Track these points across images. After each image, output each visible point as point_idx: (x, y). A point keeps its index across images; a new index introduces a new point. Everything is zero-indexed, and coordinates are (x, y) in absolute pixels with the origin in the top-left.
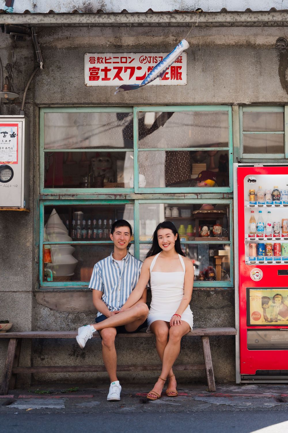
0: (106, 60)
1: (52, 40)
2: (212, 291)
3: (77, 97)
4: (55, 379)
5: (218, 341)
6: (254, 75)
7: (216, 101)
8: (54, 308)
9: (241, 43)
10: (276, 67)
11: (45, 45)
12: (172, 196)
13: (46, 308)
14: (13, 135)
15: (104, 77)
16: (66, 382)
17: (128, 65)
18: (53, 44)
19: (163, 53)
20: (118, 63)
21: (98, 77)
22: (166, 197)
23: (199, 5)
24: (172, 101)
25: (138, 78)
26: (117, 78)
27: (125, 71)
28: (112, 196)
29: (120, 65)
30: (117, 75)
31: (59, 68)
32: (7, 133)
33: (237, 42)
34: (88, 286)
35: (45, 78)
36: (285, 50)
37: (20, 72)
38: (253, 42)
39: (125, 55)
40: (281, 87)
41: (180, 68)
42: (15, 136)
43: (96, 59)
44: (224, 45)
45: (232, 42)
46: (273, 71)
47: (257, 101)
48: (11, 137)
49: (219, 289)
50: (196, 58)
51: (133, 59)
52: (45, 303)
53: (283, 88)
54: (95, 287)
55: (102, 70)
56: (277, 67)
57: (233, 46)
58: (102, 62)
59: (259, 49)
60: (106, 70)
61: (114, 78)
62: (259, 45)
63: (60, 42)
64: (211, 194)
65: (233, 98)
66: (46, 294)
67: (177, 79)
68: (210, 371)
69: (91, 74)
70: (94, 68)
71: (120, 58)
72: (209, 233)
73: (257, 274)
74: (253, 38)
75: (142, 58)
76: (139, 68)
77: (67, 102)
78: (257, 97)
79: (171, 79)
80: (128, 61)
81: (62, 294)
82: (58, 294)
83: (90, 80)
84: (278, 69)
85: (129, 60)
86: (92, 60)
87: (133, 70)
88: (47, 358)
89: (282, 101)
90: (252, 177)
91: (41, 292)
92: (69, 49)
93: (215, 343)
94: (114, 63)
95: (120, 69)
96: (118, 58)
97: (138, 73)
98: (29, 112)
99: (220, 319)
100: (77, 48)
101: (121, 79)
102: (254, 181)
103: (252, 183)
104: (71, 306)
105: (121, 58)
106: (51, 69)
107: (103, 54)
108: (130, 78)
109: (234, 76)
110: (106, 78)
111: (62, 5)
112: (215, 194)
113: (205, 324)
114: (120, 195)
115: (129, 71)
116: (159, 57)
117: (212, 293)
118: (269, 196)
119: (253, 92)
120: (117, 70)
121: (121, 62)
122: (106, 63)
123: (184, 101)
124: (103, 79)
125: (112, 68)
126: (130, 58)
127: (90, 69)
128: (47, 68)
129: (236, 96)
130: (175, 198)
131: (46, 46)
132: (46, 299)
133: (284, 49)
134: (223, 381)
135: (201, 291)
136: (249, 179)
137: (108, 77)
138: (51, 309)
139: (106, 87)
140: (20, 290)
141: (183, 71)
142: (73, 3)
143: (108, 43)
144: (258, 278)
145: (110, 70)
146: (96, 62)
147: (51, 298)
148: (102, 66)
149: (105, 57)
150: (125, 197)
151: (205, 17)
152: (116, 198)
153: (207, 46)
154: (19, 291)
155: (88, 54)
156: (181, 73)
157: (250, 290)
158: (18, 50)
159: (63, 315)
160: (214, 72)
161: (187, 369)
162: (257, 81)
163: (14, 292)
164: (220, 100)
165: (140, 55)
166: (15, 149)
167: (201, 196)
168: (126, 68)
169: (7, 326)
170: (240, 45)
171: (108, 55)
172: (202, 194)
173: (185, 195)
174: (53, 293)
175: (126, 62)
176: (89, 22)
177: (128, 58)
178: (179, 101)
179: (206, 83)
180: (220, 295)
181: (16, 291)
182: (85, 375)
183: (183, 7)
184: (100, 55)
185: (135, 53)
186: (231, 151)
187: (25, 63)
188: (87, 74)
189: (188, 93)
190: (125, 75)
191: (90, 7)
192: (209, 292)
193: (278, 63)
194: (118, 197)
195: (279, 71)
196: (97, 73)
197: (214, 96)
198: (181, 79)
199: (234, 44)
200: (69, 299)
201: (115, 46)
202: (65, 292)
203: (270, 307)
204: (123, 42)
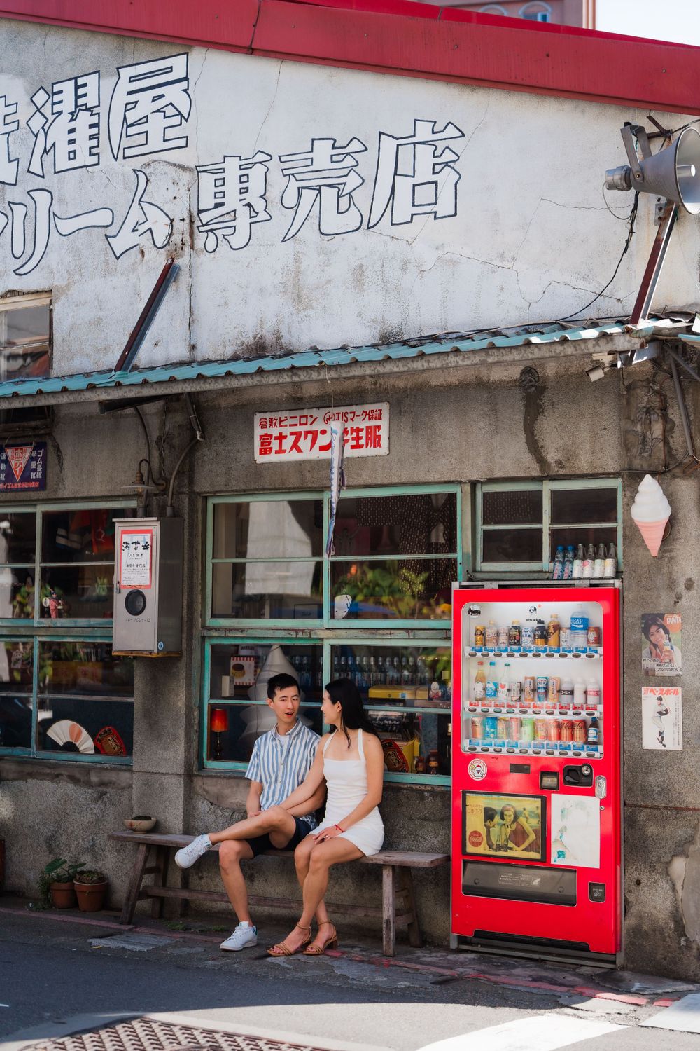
0: (280, 421)
1: (214, 396)
2: (428, 791)
3: (245, 480)
4: (216, 910)
5: (435, 874)
6: (486, 433)
7: (432, 479)
8: (215, 802)
9: (468, 380)
10: (520, 418)
11: (206, 404)
12: (373, 634)
13: (206, 801)
14: (145, 546)
15: (278, 449)
16: (229, 917)
17: (308, 428)
18: (216, 402)
19: (357, 405)
20: (296, 425)
21: (271, 449)
22: (365, 636)
23: (408, 323)
24: (369, 482)
25: (322, 448)
26: (294, 450)
27: (306, 438)
28: (292, 633)
29: (298, 429)
30: (295, 446)
31: (224, 437)
32: (139, 543)
33: (461, 379)
34: (245, 773)
35: (205, 455)
36: (534, 389)
37: (172, 447)
38: (485, 378)
39: (305, 412)
40: (527, 451)
41: (379, 427)
42: (148, 548)
43: (268, 422)
44: (442, 386)
45: (455, 381)
46: (515, 424)
47: (492, 477)
48: (144, 549)
49: (439, 789)
50: (403, 410)
51: (316, 418)
52: (204, 793)
53: (531, 452)
54: (251, 777)
55: (276, 438)
56: (522, 418)
57: (456, 386)
58: (275, 425)
59: (495, 389)
60: (281, 438)
61: (290, 451)
62: (494, 382)
63: (224, 398)
64: (428, 631)
65: (456, 472)
66: (206, 781)
67: (375, 447)
68: (388, 922)
69: (262, 443)
70: (266, 435)
71: (298, 419)
72: (440, 694)
73: (479, 768)
74: (486, 372)
75: (327, 417)
76: (324, 432)
77: (233, 489)
78: (491, 470)
79: (367, 447)
80: (309, 422)
81: (225, 781)
82: (220, 781)
83: (261, 454)
84: (522, 421)
85: (310, 420)
86: (263, 424)
87: (315, 435)
88: (207, 877)
89: (529, 475)
90: (475, 607)
91: (200, 776)
92: (235, 407)
93: (431, 877)
94: (290, 425)
95: (298, 435)
96: (296, 417)
97: (323, 440)
98: (183, 507)
99: (438, 839)
100: (245, 405)
101: (299, 450)
102: (477, 612)
103: (474, 616)
104: (237, 801)
105: (301, 417)
106: (213, 439)
107: (277, 413)
108: (311, 449)
109: (458, 435)
110: (280, 451)
111: (227, 343)
112: (435, 631)
113: (417, 846)
114: (303, 631)
115: (310, 436)
116: (351, 413)
117: (426, 794)
118: (503, 638)
119: (486, 462)
120: (294, 437)
121: (300, 424)
122: (281, 426)
123: (386, 481)
124: (277, 452)
125: (288, 434)
126: (311, 416)
127: (261, 437)
128: (209, 439)
129: (460, 469)
130: (378, 636)
131: (208, 405)
132: (207, 788)
133: (532, 386)
134: (442, 942)
135: (412, 790)
136: (470, 610)
137: (283, 448)
138: (212, 804)
139: (280, 465)
140: (170, 772)
141: (384, 433)
142: (241, 337)
143: (285, 395)
144: (480, 775)
145: (285, 437)
146: (268, 425)
147: (212, 787)
148: (275, 432)
149: (280, 418)
150: (310, 634)
151: (337, 370)
152: (298, 636)
153: (418, 390)
154: (168, 774)
155: (258, 414)
156: (379, 437)
157: (467, 794)
158: (170, 415)
159: (226, 814)
160: (429, 430)
161: (368, 916)
162: (491, 443)
163: (162, 774)
164: (437, 477)
165: (324, 411)
166: (148, 566)
167: (414, 634)
168: (307, 433)
169: (141, 825)
170: (467, 384)
171: (283, 415)
172: (416, 631)
173: (392, 631)
174: (215, 780)
175: (306, 424)
176: (193, 390)
177: (309, 417)
178: (379, 482)
179: (417, 450)
180: (438, 799)
181: (165, 772)
182: (253, 909)
183: (385, 329)
184: (273, 415)
185: (319, 408)
186: (459, 561)
187: (179, 434)
188: (257, 444)
189: (391, 469)
190: (304, 443)
191: (262, 341)
192: (423, 791)
193: (523, 410)
194: (300, 635)
195: (524, 425)
196: (270, 443)
197: (429, 471)
198: (379, 446)
199: (457, 383)
200: (235, 789)
201: (294, 399)
202: (230, 778)
203: (496, 826)
204: (304, 391)
